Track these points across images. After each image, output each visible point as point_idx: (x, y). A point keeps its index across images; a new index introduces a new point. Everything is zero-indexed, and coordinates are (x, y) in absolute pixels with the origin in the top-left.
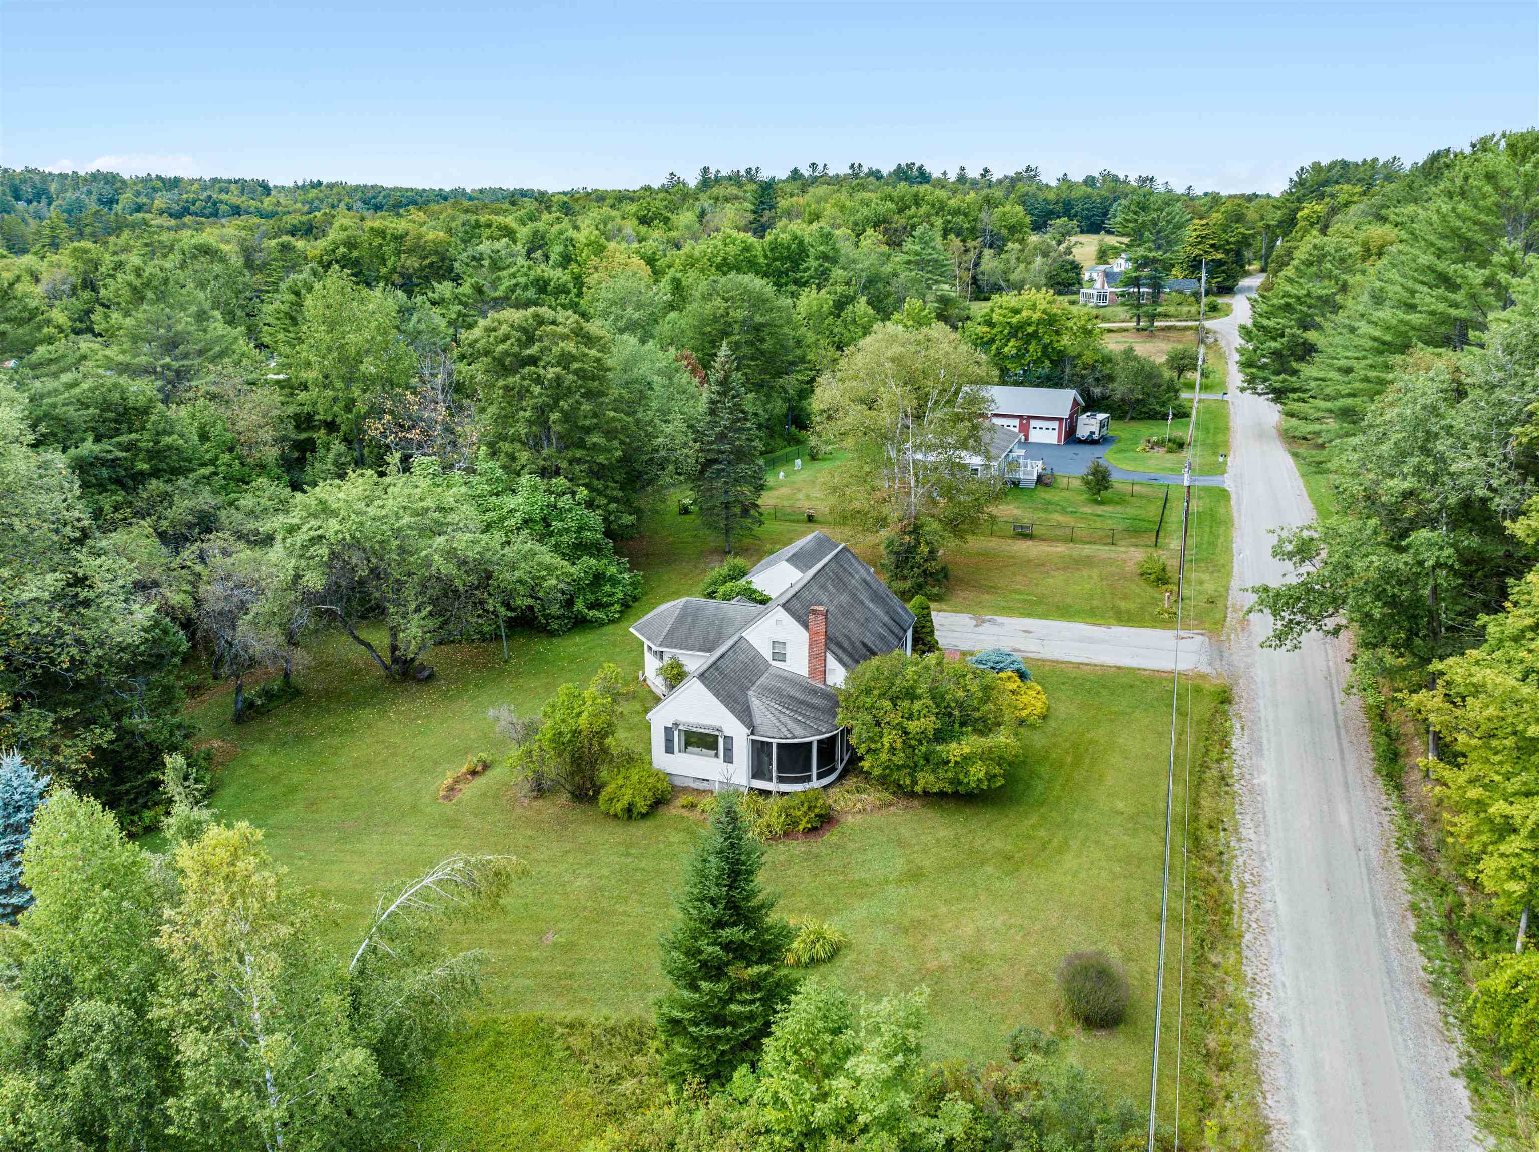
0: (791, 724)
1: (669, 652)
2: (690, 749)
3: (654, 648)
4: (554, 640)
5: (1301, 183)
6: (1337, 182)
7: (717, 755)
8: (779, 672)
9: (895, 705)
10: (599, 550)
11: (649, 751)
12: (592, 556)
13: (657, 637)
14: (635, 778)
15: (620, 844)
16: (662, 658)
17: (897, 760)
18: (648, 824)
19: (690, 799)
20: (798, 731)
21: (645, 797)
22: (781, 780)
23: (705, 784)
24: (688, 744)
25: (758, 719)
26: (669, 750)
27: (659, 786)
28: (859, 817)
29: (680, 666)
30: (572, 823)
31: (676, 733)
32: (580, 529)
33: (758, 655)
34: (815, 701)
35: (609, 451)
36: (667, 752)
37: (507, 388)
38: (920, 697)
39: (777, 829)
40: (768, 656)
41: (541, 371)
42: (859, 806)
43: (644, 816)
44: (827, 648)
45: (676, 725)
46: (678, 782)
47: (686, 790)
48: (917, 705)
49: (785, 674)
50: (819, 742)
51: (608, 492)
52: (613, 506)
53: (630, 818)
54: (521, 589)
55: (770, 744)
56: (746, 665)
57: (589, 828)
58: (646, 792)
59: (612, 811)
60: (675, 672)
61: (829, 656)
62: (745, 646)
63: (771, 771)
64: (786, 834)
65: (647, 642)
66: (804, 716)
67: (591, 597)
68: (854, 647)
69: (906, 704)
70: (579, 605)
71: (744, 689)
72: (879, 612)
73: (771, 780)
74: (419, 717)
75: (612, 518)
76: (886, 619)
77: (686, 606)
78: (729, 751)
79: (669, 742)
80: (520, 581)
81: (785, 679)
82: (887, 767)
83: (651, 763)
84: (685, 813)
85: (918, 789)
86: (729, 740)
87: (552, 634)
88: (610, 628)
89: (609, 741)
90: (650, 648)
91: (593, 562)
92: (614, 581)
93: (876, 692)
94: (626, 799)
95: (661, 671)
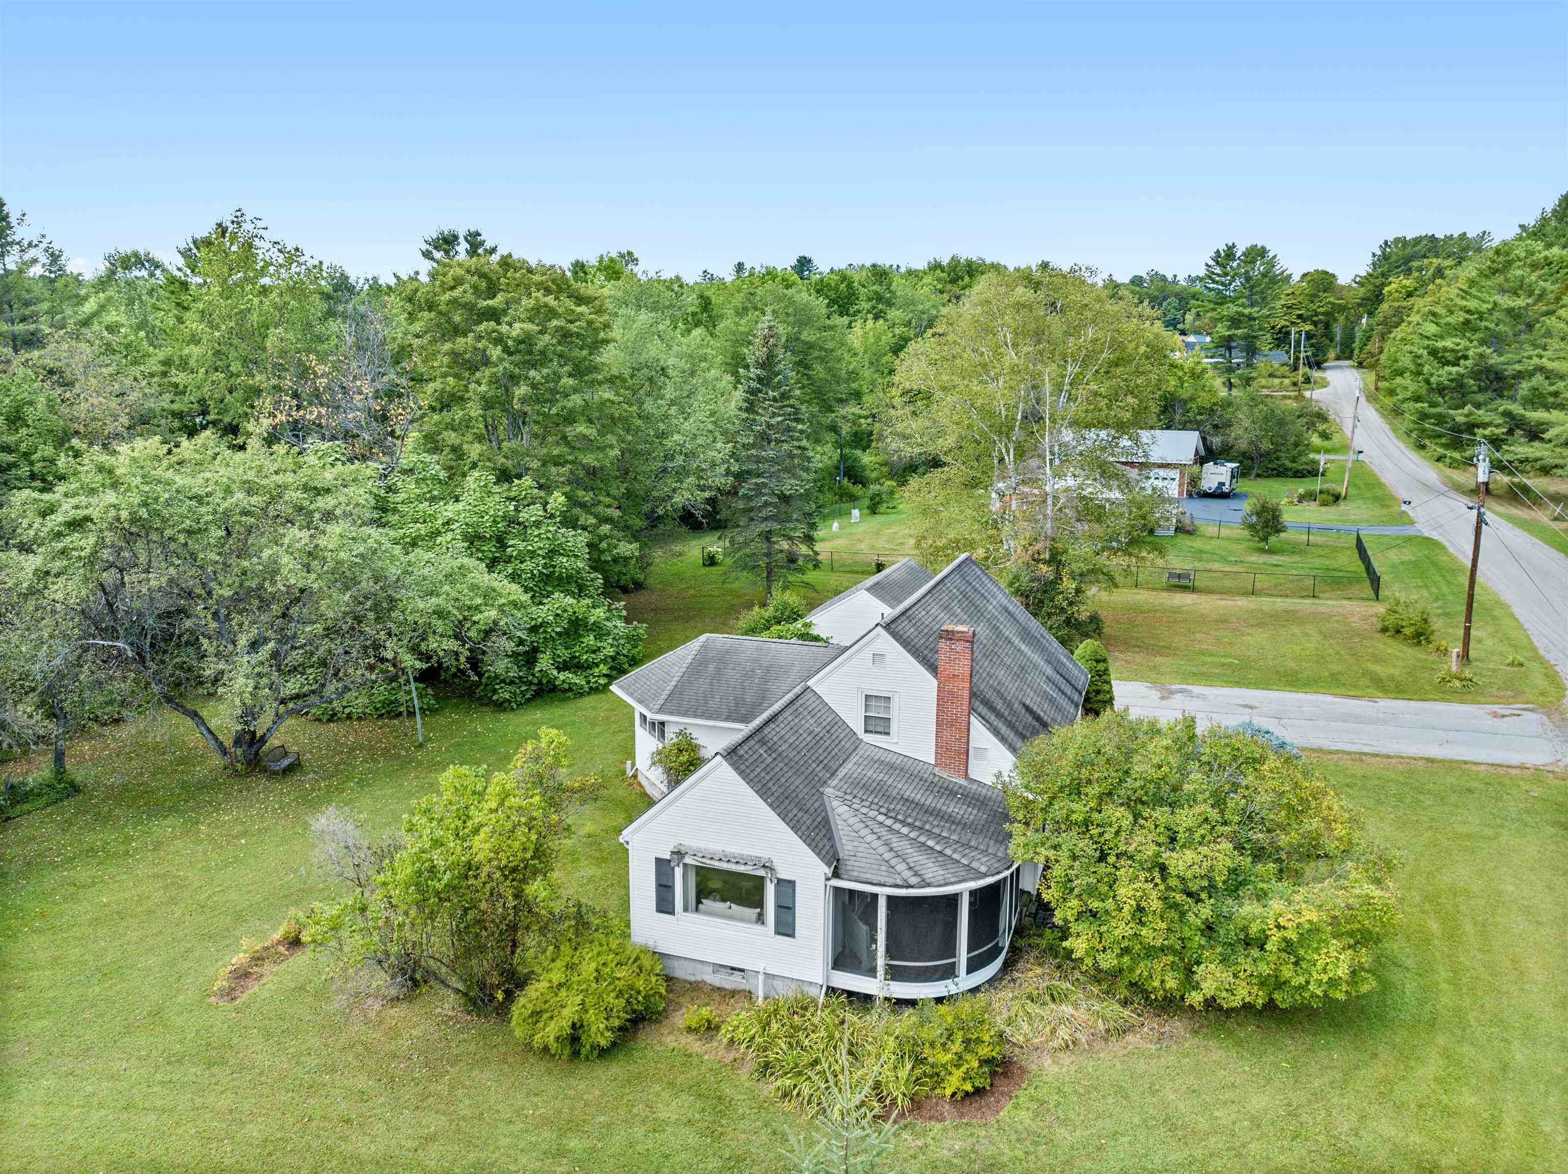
0: (916, 857)
1: (675, 722)
2: (707, 903)
3: (649, 716)
4: (502, 717)
5: (1385, 257)
6: (1424, 256)
7: (760, 919)
8: (879, 755)
9: (1137, 816)
10: (581, 588)
11: (625, 906)
12: (567, 592)
13: (655, 697)
14: (588, 969)
15: (546, 1122)
16: (662, 734)
17: (1153, 934)
18: (616, 1069)
19: (705, 1012)
20: (932, 871)
21: (609, 1011)
22: (895, 974)
23: (737, 977)
24: (702, 893)
25: (846, 846)
26: (665, 905)
27: (640, 984)
28: (1066, 1058)
29: (694, 748)
30: (454, 1062)
31: (678, 872)
32: (552, 553)
33: (837, 721)
34: (955, 809)
35: (602, 449)
36: (660, 910)
37: (454, 354)
38: (1192, 800)
39: (898, 1091)
40: (856, 724)
41: (504, 328)
42: (1064, 1033)
43: (604, 1053)
44: (972, 709)
45: (679, 854)
46: (681, 972)
47: (696, 988)
48: (1185, 818)
49: (889, 758)
50: (972, 893)
51: (600, 509)
52: (606, 528)
53: (576, 1054)
54: (439, 625)
55: (875, 897)
56: (819, 740)
57: (485, 1077)
58: (611, 999)
59: (537, 1040)
60: (684, 758)
61: (975, 722)
62: (813, 704)
63: (873, 956)
64: (917, 1104)
65: (639, 708)
66: (938, 837)
67: (564, 654)
68: (1014, 713)
69: (1161, 814)
70: (544, 662)
71: (816, 784)
72: (1036, 658)
73: (872, 972)
74: (244, 834)
75: (604, 545)
76: (1049, 671)
77: (705, 647)
78: (786, 910)
79: (664, 889)
80: (440, 613)
81: (892, 766)
82: (1126, 951)
83: (626, 935)
84: (694, 1045)
85: (1195, 998)
86: (786, 887)
87: (501, 706)
88: (590, 701)
89: (535, 888)
90: (644, 718)
91: (570, 600)
92: (599, 631)
93: (1094, 790)
94: (569, 1013)
95: (660, 758)
